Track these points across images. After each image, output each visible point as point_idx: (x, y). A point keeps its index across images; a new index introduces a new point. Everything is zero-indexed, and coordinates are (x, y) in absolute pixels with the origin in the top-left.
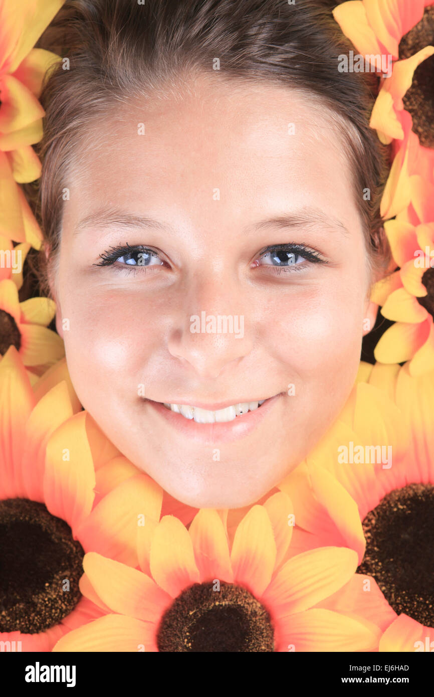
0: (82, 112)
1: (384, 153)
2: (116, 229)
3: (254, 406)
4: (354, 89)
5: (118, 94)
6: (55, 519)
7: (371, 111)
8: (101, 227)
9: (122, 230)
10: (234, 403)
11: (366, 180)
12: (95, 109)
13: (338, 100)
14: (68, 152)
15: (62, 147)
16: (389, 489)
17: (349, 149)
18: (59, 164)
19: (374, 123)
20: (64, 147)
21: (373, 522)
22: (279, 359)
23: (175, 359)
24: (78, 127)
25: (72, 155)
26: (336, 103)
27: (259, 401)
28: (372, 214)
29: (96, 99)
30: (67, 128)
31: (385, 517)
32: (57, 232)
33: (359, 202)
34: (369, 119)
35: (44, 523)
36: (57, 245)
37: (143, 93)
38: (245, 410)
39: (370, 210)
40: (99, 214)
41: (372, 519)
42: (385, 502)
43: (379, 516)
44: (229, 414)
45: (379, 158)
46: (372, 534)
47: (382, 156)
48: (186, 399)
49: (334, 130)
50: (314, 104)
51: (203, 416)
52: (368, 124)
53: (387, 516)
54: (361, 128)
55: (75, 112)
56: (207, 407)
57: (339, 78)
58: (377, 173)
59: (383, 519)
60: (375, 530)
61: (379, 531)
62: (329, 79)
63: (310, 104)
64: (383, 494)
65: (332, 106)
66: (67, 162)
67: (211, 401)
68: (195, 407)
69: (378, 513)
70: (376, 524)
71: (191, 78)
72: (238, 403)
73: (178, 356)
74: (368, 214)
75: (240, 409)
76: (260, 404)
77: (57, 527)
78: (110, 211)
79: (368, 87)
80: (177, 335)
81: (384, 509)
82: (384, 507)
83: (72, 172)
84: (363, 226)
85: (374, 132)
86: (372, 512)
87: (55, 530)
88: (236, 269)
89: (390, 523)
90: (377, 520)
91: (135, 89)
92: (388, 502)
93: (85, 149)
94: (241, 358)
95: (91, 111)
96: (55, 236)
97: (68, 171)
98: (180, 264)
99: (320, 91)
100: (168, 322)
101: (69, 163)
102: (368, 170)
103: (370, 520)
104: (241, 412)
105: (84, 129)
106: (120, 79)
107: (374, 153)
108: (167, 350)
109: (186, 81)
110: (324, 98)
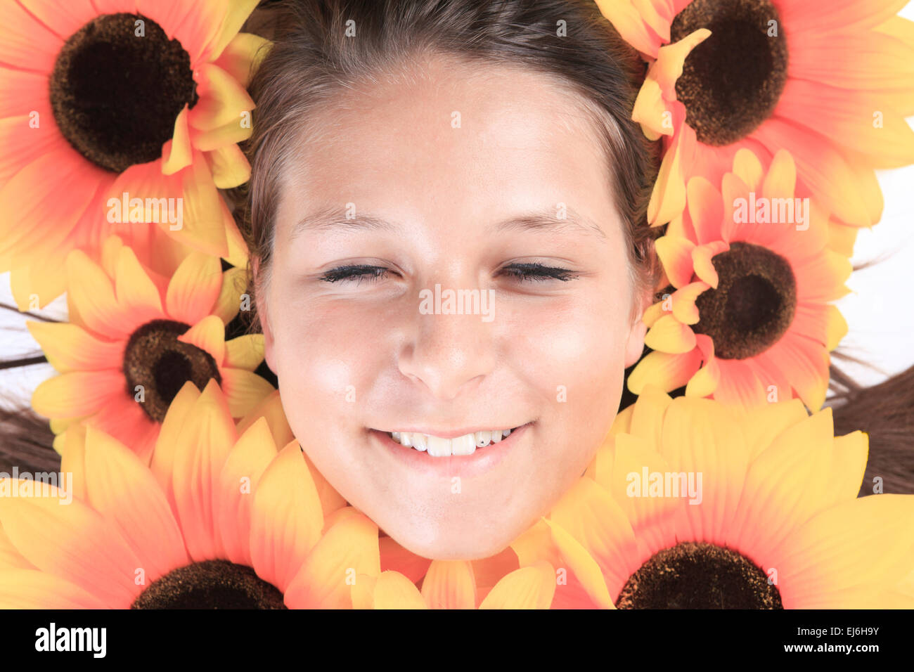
0: (300, 100)
1: (649, 149)
2: (339, 230)
3: (497, 438)
4: (612, 76)
5: (341, 78)
6: (262, 583)
7: (634, 102)
8: (322, 229)
9: (346, 232)
10: (474, 432)
11: (626, 177)
12: (316, 96)
13: (593, 87)
14: (284, 146)
15: (278, 139)
16: (656, 550)
17: (606, 142)
18: (274, 159)
19: (636, 116)
20: (279, 140)
21: (636, 587)
22: (527, 381)
23: (405, 378)
24: (294, 118)
25: (288, 149)
26: (591, 90)
27: (503, 431)
28: (636, 219)
29: (316, 85)
30: (283, 119)
31: (649, 582)
32: (270, 239)
33: (618, 203)
34: (631, 111)
35: (250, 588)
36: (269, 255)
37: (370, 77)
38: (487, 442)
39: (632, 214)
40: (318, 215)
41: (634, 584)
42: (651, 564)
43: (642, 580)
44: (467, 445)
45: (643, 155)
46: (633, 602)
47: (647, 153)
48: (417, 426)
49: (588, 120)
50: (565, 90)
51: (438, 448)
52: (631, 117)
53: (651, 580)
54: (620, 119)
55: (293, 100)
56: (441, 435)
57: (595, 62)
58: (640, 172)
59: (647, 584)
60: (637, 597)
61: (641, 598)
62: (582, 63)
63: (561, 90)
64: (649, 555)
65: (584, 93)
66: (283, 157)
67: (448, 428)
68: (429, 436)
69: (641, 577)
70: (639, 590)
71: (424, 60)
72: (480, 431)
73: (410, 374)
74: (630, 218)
75: (481, 439)
76: (505, 435)
77: (265, 593)
78: (332, 210)
79: (631, 75)
80: (408, 350)
81: (648, 572)
82: (649, 570)
83: (289, 168)
84: (625, 232)
85: (638, 126)
86: (634, 575)
87: (262, 596)
88: (476, 276)
89: (655, 589)
90: (640, 585)
91: (362, 73)
92: (654, 565)
93: (304, 141)
94: (482, 377)
95: (311, 99)
96: (266, 244)
97: (284, 168)
98: (411, 271)
99: (572, 76)
100: (399, 336)
101: (285, 159)
102: (629, 167)
103: (632, 586)
104: (483, 442)
105: (303, 119)
106: (344, 63)
107: (636, 149)
108: (398, 369)
109: (419, 63)
110: (576, 84)
